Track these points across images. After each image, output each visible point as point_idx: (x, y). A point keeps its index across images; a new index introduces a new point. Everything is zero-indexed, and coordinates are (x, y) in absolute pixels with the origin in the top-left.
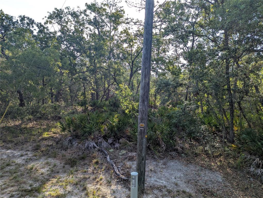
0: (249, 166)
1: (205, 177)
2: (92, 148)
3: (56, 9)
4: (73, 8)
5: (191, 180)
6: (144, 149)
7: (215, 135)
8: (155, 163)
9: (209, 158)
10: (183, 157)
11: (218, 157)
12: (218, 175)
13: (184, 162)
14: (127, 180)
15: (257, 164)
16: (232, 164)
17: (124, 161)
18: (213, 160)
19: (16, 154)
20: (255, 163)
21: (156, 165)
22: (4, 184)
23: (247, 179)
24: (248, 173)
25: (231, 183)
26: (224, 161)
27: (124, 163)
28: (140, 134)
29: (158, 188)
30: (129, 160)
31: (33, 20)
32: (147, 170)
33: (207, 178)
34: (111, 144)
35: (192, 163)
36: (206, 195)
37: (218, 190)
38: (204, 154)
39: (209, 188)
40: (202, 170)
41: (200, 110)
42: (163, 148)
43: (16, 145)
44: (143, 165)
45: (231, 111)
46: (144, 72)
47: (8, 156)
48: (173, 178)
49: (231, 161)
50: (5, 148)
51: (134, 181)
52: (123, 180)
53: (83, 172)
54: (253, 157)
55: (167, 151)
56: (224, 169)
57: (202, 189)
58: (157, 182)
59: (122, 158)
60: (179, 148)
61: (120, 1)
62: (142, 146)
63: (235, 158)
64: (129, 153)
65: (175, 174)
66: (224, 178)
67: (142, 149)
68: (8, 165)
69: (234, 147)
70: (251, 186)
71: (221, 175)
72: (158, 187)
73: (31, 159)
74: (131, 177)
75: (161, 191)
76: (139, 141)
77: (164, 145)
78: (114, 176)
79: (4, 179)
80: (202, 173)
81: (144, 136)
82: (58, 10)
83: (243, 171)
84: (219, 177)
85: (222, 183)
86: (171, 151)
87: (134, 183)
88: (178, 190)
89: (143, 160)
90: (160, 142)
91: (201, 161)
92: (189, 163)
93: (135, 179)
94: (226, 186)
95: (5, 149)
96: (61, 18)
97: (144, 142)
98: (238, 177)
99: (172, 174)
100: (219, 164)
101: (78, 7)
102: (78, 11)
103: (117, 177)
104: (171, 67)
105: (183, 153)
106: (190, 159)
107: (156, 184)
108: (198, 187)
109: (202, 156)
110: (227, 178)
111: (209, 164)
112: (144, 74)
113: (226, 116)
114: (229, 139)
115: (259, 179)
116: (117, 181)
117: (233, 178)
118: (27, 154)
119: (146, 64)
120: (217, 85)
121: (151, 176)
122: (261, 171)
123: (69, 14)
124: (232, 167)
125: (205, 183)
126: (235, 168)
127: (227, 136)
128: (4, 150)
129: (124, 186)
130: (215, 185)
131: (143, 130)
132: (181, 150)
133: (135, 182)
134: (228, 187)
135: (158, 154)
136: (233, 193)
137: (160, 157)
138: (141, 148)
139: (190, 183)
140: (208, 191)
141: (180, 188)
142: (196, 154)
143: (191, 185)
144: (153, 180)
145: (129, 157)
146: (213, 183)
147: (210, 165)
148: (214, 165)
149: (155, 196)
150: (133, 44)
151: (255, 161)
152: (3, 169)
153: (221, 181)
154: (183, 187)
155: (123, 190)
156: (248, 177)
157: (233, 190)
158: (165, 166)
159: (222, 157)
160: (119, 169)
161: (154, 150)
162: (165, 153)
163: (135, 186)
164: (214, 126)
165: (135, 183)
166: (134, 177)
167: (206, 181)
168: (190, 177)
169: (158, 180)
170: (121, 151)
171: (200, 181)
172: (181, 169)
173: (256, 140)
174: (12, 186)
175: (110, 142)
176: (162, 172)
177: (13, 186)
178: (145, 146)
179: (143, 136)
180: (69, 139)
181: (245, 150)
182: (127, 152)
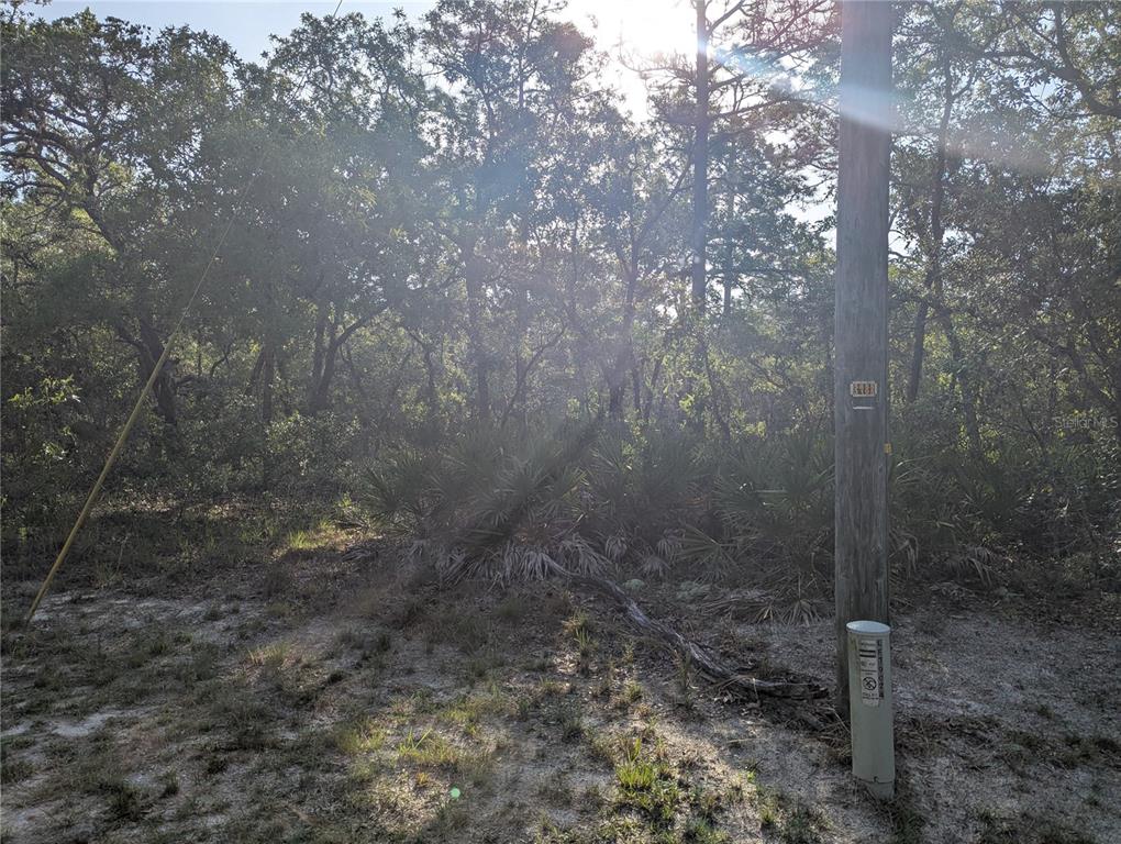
2: (540, 575)
3: (307, 18)
4: (374, 22)
14: (780, 693)
19: (186, 612)
22: (161, 723)
27: (722, 631)
28: (854, 436)
30: (737, 618)
31: (225, 45)
34: (622, 559)
43: (176, 580)
44: (879, 597)
47: (151, 620)
50: (128, 593)
52: (760, 692)
53: (534, 670)
61: (562, 5)
62: (868, 497)
68: (158, 652)
73: (260, 628)
78: (697, 681)
79: (154, 704)
82: (315, 24)
86: (929, 580)
87: (875, 676)
93: (880, 651)
95: (127, 596)
96: (328, 60)
97: (880, 475)
101: (398, 14)
102: (396, 32)
103: (713, 683)
107: (936, 713)
116: (726, 700)
118: (235, 611)
123: (361, 45)
128: (126, 601)
131: (868, 417)
133: (881, 669)
145: (733, 608)
152: (139, 666)
163: (882, 695)
165: (881, 678)
166: (874, 642)
169: (936, 697)
170: (683, 587)
174: (205, 730)
175: (617, 551)
177: (207, 730)
179: (871, 447)
180: (418, 550)
182: (715, 589)
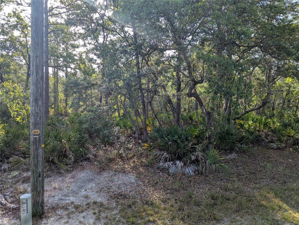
0: (159, 162)
1: (119, 181)
5: (103, 188)
6: (40, 163)
7: (131, 137)
8: (60, 179)
9: (123, 161)
10: (95, 165)
11: (131, 159)
12: (131, 176)
13: (97, 170)
14: (17, 209)
15: (165, 158)
16: (144, 162)
17: (15, 184)
18: (127, 162)
20: (164, 157)
21: (62, 180)
23: (157, 174)
24: (158, 168)
25: (143, 181)
26: (138, 161)
27: (16, 188)
28: (33, 143)
29: (63, 208)
30: (23, 182)
32: (49, 189)
33: (120, 182)
35: (105, 170)
36: (118, 200)
37: (130, 191)
38: (119, 158)
39: (121, 192)
40: (115, 175)
41: (117, 114)
42: (70, 159)
44: (40, 183)
45: (144, 111)
46: (35, 62)
48: (84, 190)
49: (144, 160)
51: (26, 206)
52: (11, 210)
54: (162, 152)
55: (77, 162)
56: (137, 169)
57: (115, 195)
58: (62, 201)
59: (12, 181)
60: (91, 156)
62: (37, 159)
63: (147, 157)
64: (23, 173)
65: (85, 186)
66: (136, 178)
67: (38, 162)
69: (147, 146)
70: (160, 180)
71: (134, 176)
72: (64, 205)
74: (21, 202)
75: (67, 209)
76: (33, 153)
77: (73, 155)
80: (116, 178)
81: (40, 145)
83: (153, 168)
84: (132, 178)
85: (135, 183)
86: (81, 161)
87: (25, 208)
88: (88, 203)
89: (39, 177)
90: (67, 152)
91: (115, 166)
92: (102, 170)
93: (27, 202)
94: (138, 186)
97: (40, 153)
98: (150, 174)
99: (82, 187)
100: (132, 165)
103: (2, 208)
104: (82, 66)
105: (95, 161)
106: (103, 166)
107: (61, 203)
108: (111, 193)
109: (117, 160)
110: (140, 177)
111: (122, 168)
112: (34, 64)
113: (140, 118)
114: (143, 140)
115: (167, 172)
117: (145, 176)
119: (37, 51)
120: (128, 84)
121: (55, 195)
122: (168, 165)
124: (144, 166)
125: (118, 187)
126: (147, 166)
127: (141, 137)
129: (13, 218)
130: (128, 186)
131: (37, 139)
132: (93, 157)
134: (140, 186)
135: (65, 167)
136: (145, 190)
137: (68, 171)
138: (36, 162)
139: (102, 191)
140: (121, 195)
141: (90, 200)
142: (110, 159)
143: (103, 193)
144: (57, 199)
145: (23, 179)
146: (126, 185)
147: (124, 168)
148: (128, 167)
149: (59, 217)
150: (28, 33)
151: (163, 156)
153: (134, 181)
154: (94, 198)
155: (12, 222)
156: (158, 172)
157: (144, 188)
158: (74, 180)
159: (135, 157)
160: (7, 196)
161: (59, 164)
162: (75, 165)
163: (27, 212)
164: (129, 128)
165: (27, 208)
166: (25, 200)
167: (119, 185)
168: (102, 185)
169: (63, 198)
170: (11, 173)
171: (113, 187)
172: (93, 178)
173: (164, 136)
176: (69, 187)
178: (41, 159)
179: (38, 146)
181: (155, 147)
182: (21, 173)
